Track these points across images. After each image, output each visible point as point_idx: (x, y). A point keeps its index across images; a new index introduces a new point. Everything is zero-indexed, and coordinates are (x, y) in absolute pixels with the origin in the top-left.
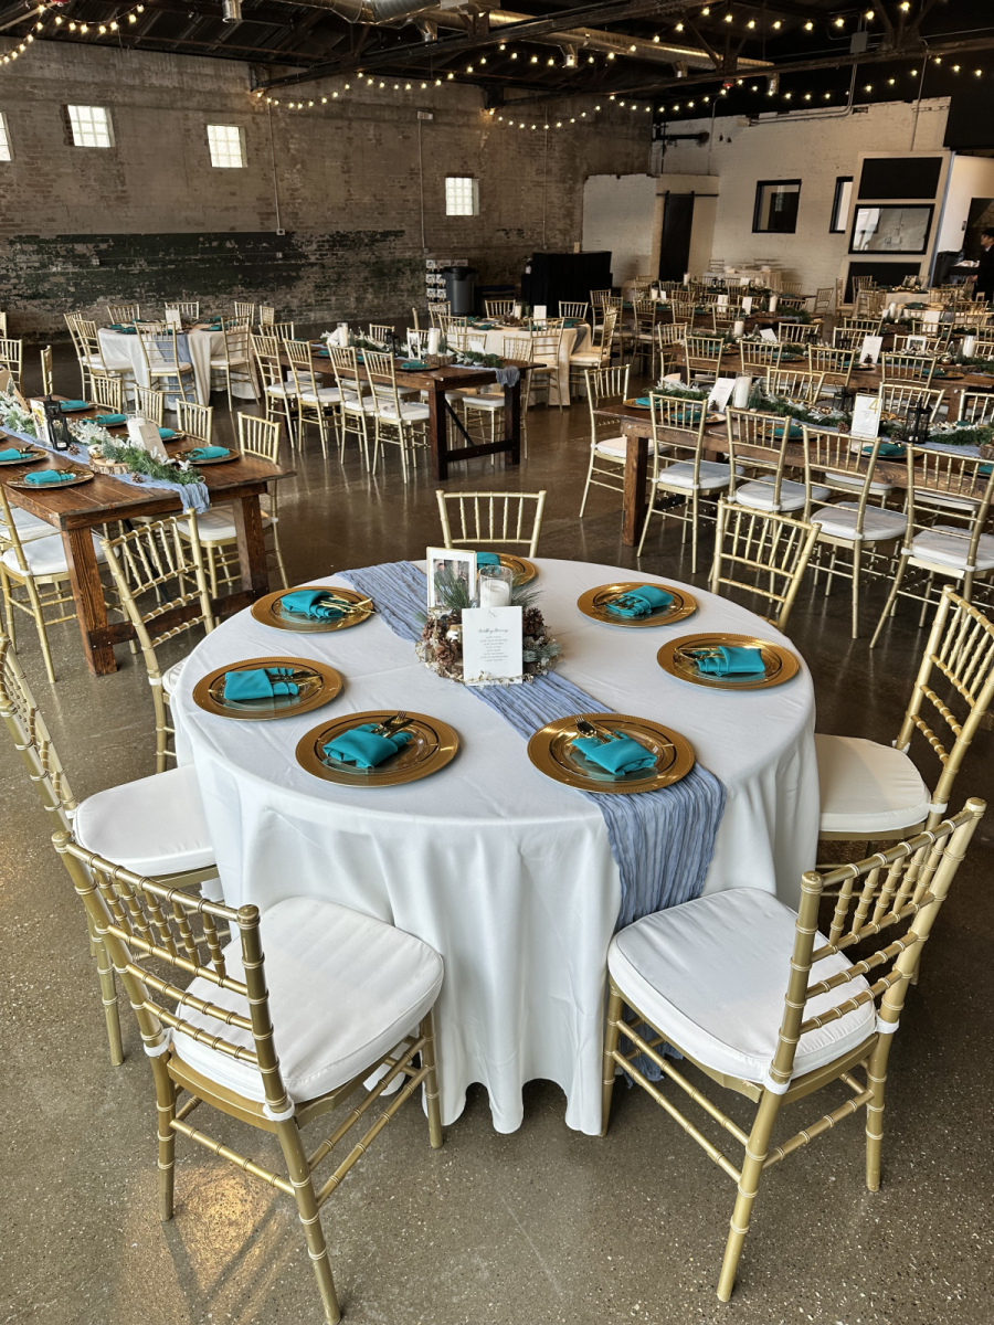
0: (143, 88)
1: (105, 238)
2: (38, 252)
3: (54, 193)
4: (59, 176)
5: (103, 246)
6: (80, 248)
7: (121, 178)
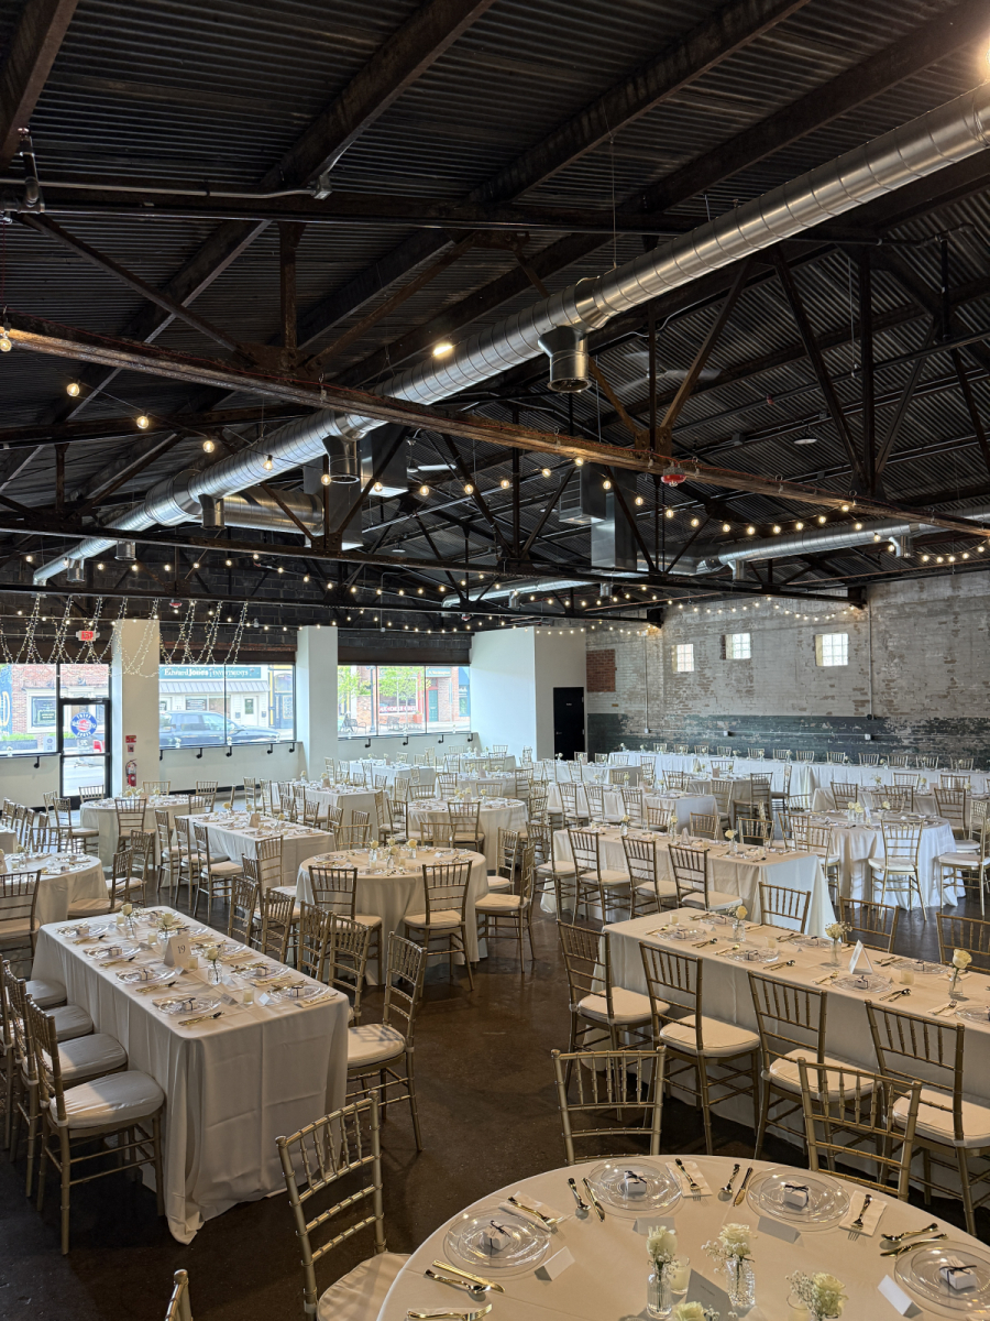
0: (771, 618)
1: (735, 718)
2: (697, 725)
3: (711, 689)
4: (715, 678)
5: (734, 723)
6: (720, 723)
7: (751, 678)
